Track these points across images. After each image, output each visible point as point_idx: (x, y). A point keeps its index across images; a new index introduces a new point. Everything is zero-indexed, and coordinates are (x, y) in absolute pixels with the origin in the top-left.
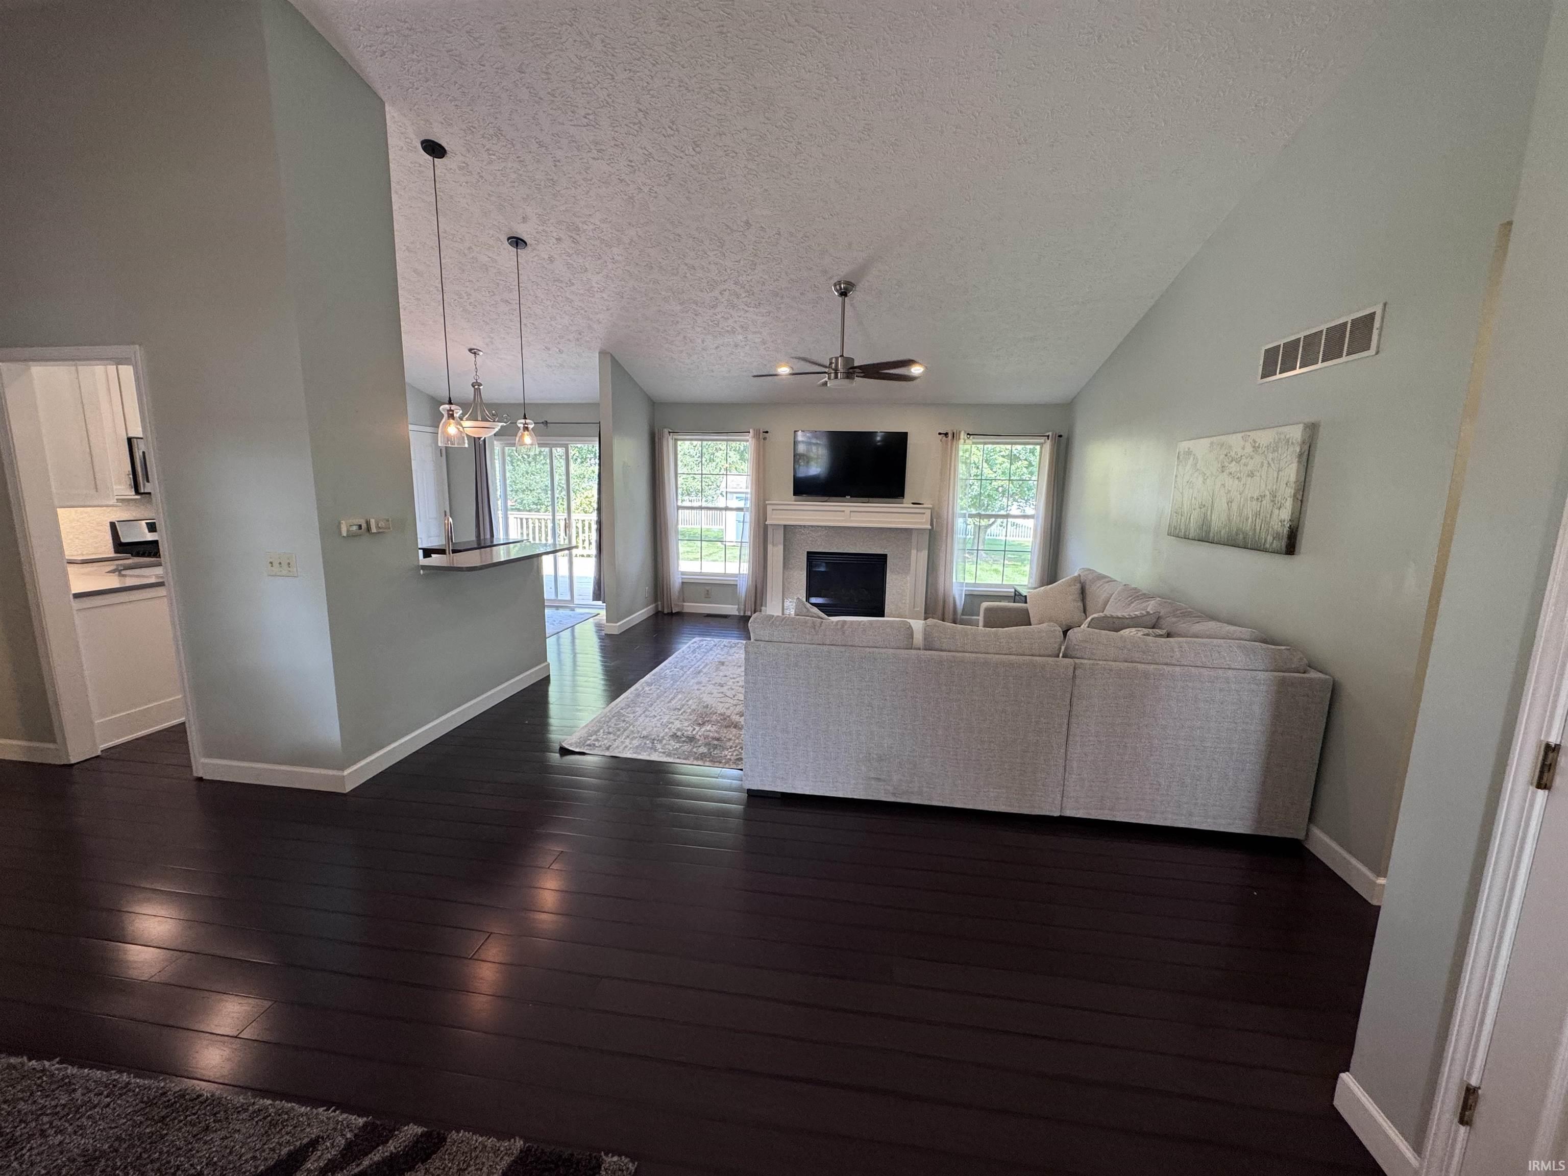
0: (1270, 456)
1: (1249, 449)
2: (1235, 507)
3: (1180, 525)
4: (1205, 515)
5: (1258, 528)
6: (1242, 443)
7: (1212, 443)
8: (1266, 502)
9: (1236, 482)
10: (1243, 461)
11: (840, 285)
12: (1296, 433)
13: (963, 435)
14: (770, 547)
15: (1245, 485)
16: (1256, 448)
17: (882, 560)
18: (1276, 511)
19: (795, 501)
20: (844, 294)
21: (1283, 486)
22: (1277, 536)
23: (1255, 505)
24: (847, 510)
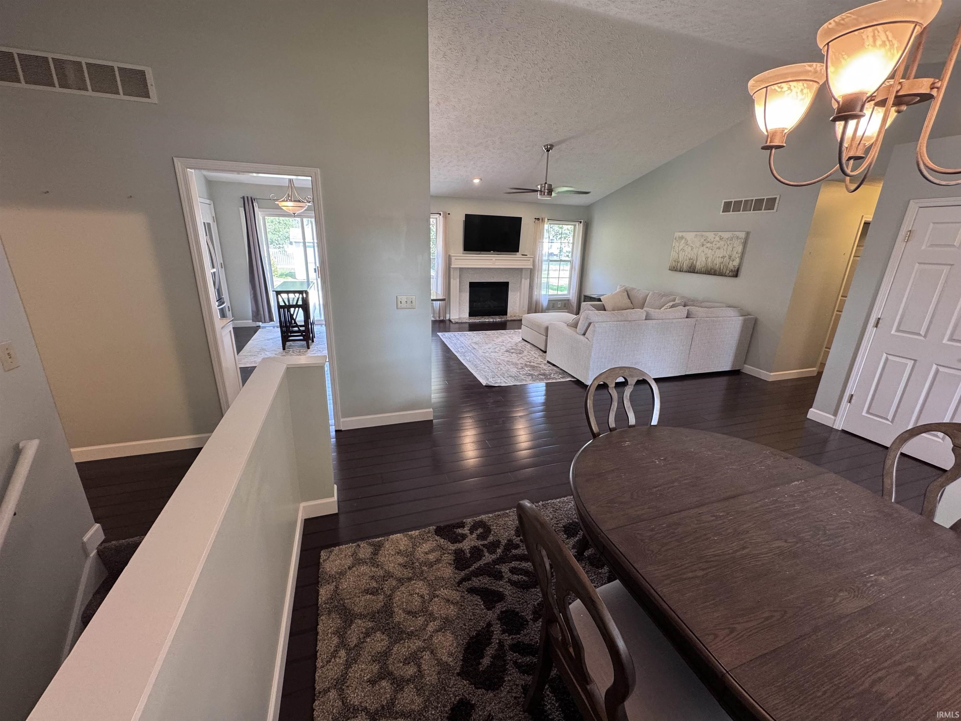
0: (729, 242)
1: (717, 238)
2: (710, 260)
3: (677, 266)
4: (693, 263)
5: (722, 268)
6: (714, 236)
7: (696, 235)
8: (727, 259)
9: (710, 251)
10: (715, 243)
11: (547, 146)
12: (742, 235)
13: (546, 220)
14: (452, 280)
15: (715, 252)
16: (721, 239)
17: (506, 285)
18: (731, 262)
19: (463, 254)
20: (548, 151)
21: (735, 253)
22: (732, 271)
23: (721, 260)
24: (494, 259)
